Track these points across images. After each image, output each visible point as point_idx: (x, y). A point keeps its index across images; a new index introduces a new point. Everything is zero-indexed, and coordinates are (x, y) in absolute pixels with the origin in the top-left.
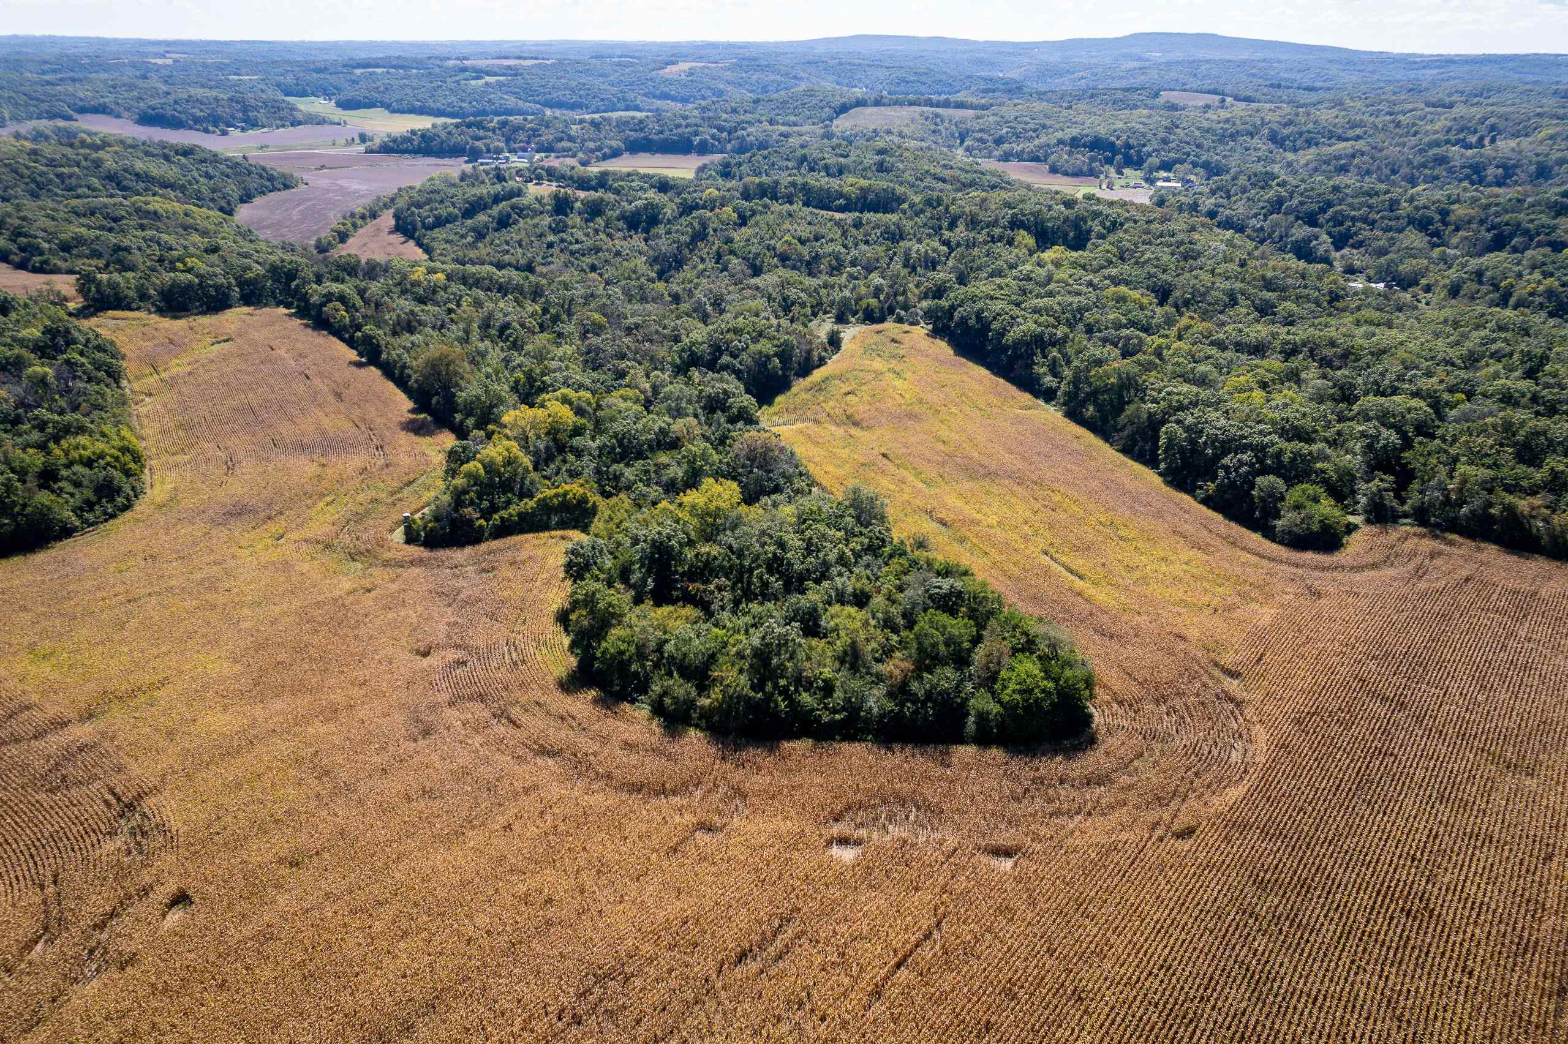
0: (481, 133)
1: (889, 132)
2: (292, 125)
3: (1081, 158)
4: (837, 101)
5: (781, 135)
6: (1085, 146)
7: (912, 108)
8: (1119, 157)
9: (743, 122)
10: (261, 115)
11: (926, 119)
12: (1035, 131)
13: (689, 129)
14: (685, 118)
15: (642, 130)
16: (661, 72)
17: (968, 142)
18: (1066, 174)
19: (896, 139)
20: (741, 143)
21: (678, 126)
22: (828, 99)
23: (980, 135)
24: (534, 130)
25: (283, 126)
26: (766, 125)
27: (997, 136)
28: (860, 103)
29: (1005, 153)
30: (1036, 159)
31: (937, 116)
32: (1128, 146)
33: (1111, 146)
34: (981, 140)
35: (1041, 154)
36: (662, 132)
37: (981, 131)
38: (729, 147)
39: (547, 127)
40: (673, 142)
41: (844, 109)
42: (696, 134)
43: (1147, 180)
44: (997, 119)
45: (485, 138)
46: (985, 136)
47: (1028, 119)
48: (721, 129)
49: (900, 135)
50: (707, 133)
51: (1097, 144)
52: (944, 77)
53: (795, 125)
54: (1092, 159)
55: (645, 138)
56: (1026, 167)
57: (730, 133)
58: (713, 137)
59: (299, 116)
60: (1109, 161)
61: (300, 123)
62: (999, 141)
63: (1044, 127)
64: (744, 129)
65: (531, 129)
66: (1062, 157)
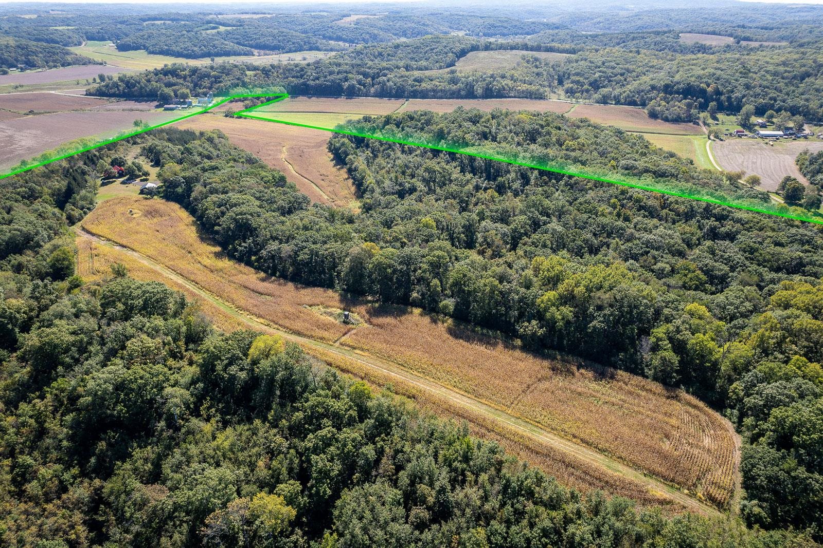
0: (174, 80)
1: (503, 77)
2: (63, 65)
3: (679, 106)
4: (458, 47)
5: (415, 80)
6: (678, 93)
7: (514, 52)
8: (713, 104)
9: (384, 69)
10: (38, 60)
11: (528, 62)
12: (622, 75)
13: (340, 76)
14: (339, 65)
15: (302, 76)
16: (338, 22)
17: (568, 85)
18: (666, 120)
19: (510, 83)
20: (382, 87)
21: (331, 73)
22: (451, 45)
23: (577, 78)
24: (216, 77)
25: (55, 66)
26: (403, 71)
27: (592, 79)
28: (475, 48)
29: (604, 96)
30: (633, 103)
31: (536, 59)
32: (718, 93)
33: (703, 92)
34: (578, 82)
35: (637, 98)
36: (318, 78)
37: (577, 74)
38: (372, 90)
39: (227, 74)
40: (326, 86)
41: (463, 53)
42: (346, 80)
43: (744, 126)
44: (587, 63)
45: (174, 85)
46: (581, 79)
47: (613, 64)
48: (365, 75)
49: (512, 78)
50: (354, 79)
51: (689, 91)
52: (517, 23)
53: (427, 69)
54: (689, 106)
55: (304, 84)
56: (627, 112)
57: (373, 79)
58: (360, 82)
59: (69, 58)
60: (703, 107)
61: (69, 64)
62: (596, 85)
63: (628, 71)
64: (385, 75)
65: (215, 77)
66: (658, 103)
